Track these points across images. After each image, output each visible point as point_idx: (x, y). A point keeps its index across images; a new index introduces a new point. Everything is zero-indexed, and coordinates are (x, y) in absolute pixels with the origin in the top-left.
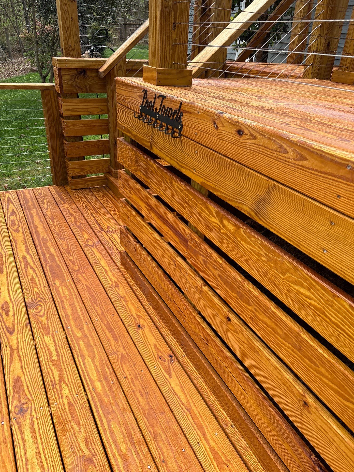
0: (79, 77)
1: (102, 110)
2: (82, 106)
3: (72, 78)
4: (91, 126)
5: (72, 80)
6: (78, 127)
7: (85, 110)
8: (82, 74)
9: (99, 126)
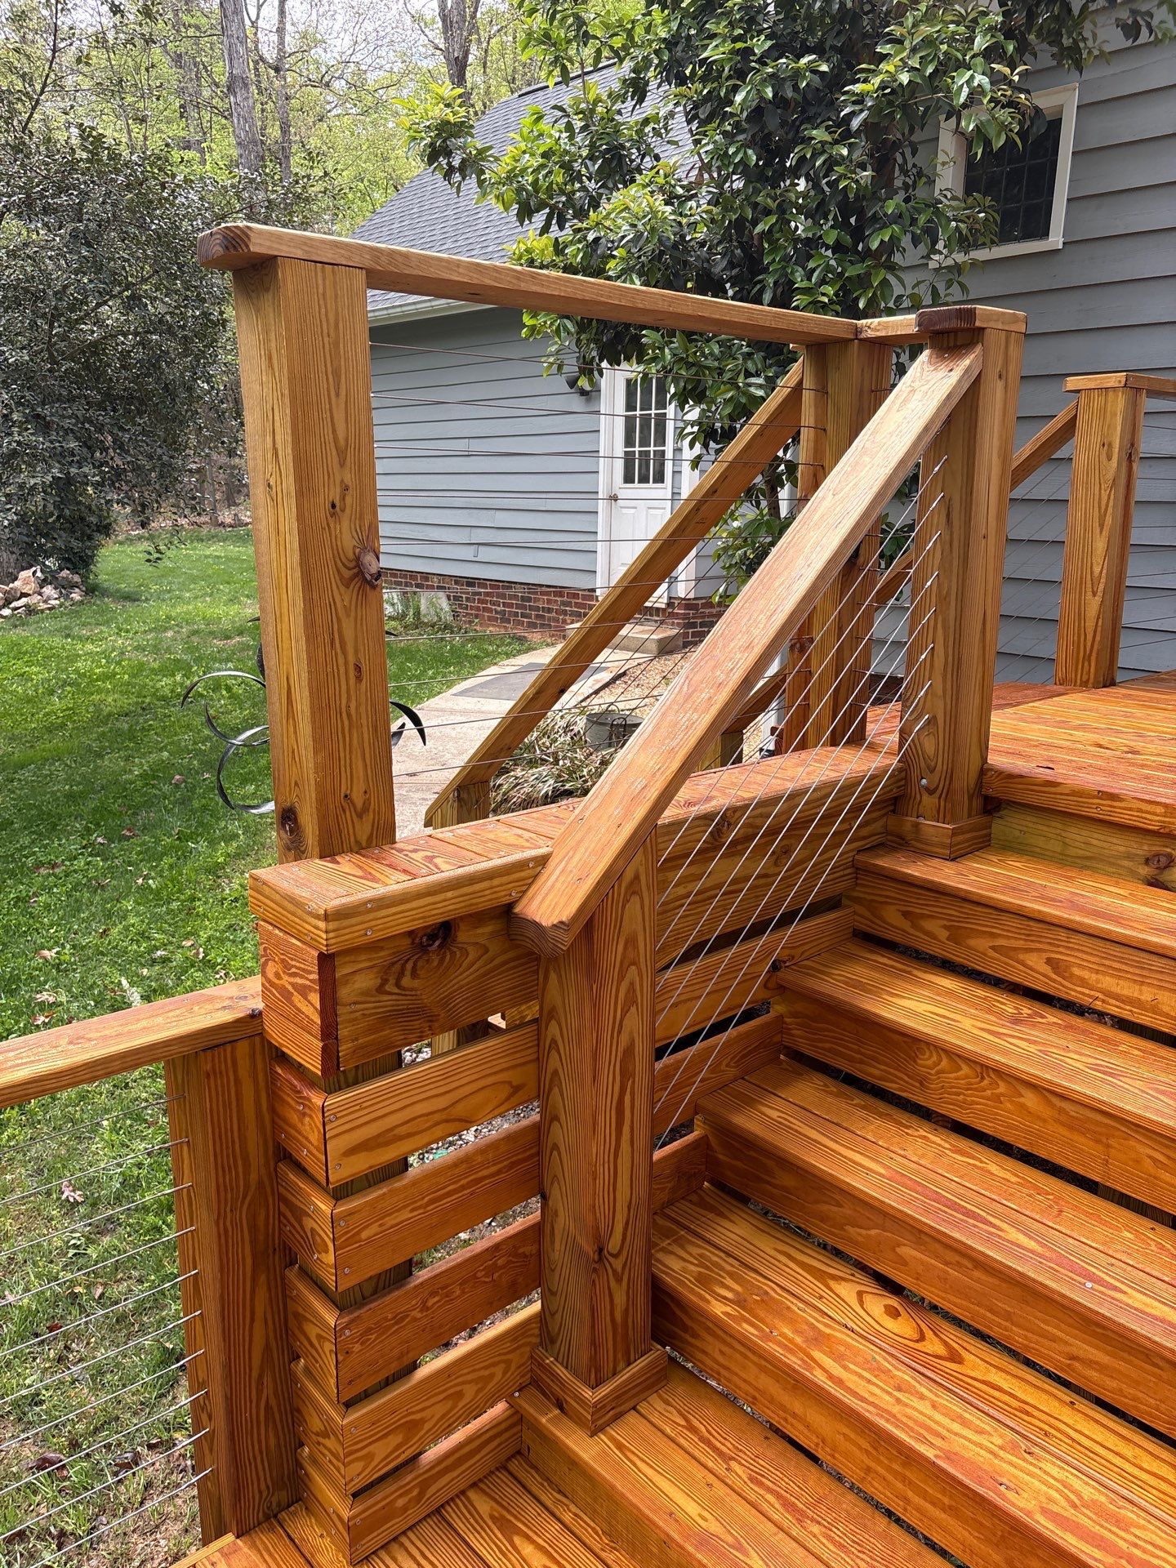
0: (420, 964)
1: (516, 1089)
2: (425, 1104)
3: (385, 981)
4: (463, 1188)
5: (387, 988)
6: (405, 1215)
7: (437, 1117)
8: (437, 943)
9: (499, 1172)
